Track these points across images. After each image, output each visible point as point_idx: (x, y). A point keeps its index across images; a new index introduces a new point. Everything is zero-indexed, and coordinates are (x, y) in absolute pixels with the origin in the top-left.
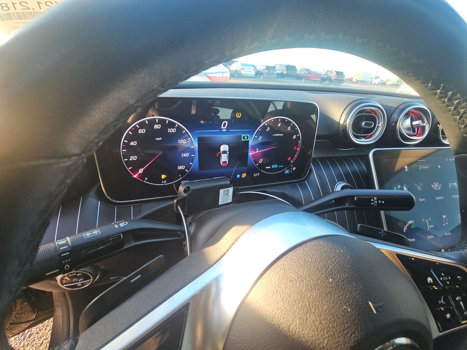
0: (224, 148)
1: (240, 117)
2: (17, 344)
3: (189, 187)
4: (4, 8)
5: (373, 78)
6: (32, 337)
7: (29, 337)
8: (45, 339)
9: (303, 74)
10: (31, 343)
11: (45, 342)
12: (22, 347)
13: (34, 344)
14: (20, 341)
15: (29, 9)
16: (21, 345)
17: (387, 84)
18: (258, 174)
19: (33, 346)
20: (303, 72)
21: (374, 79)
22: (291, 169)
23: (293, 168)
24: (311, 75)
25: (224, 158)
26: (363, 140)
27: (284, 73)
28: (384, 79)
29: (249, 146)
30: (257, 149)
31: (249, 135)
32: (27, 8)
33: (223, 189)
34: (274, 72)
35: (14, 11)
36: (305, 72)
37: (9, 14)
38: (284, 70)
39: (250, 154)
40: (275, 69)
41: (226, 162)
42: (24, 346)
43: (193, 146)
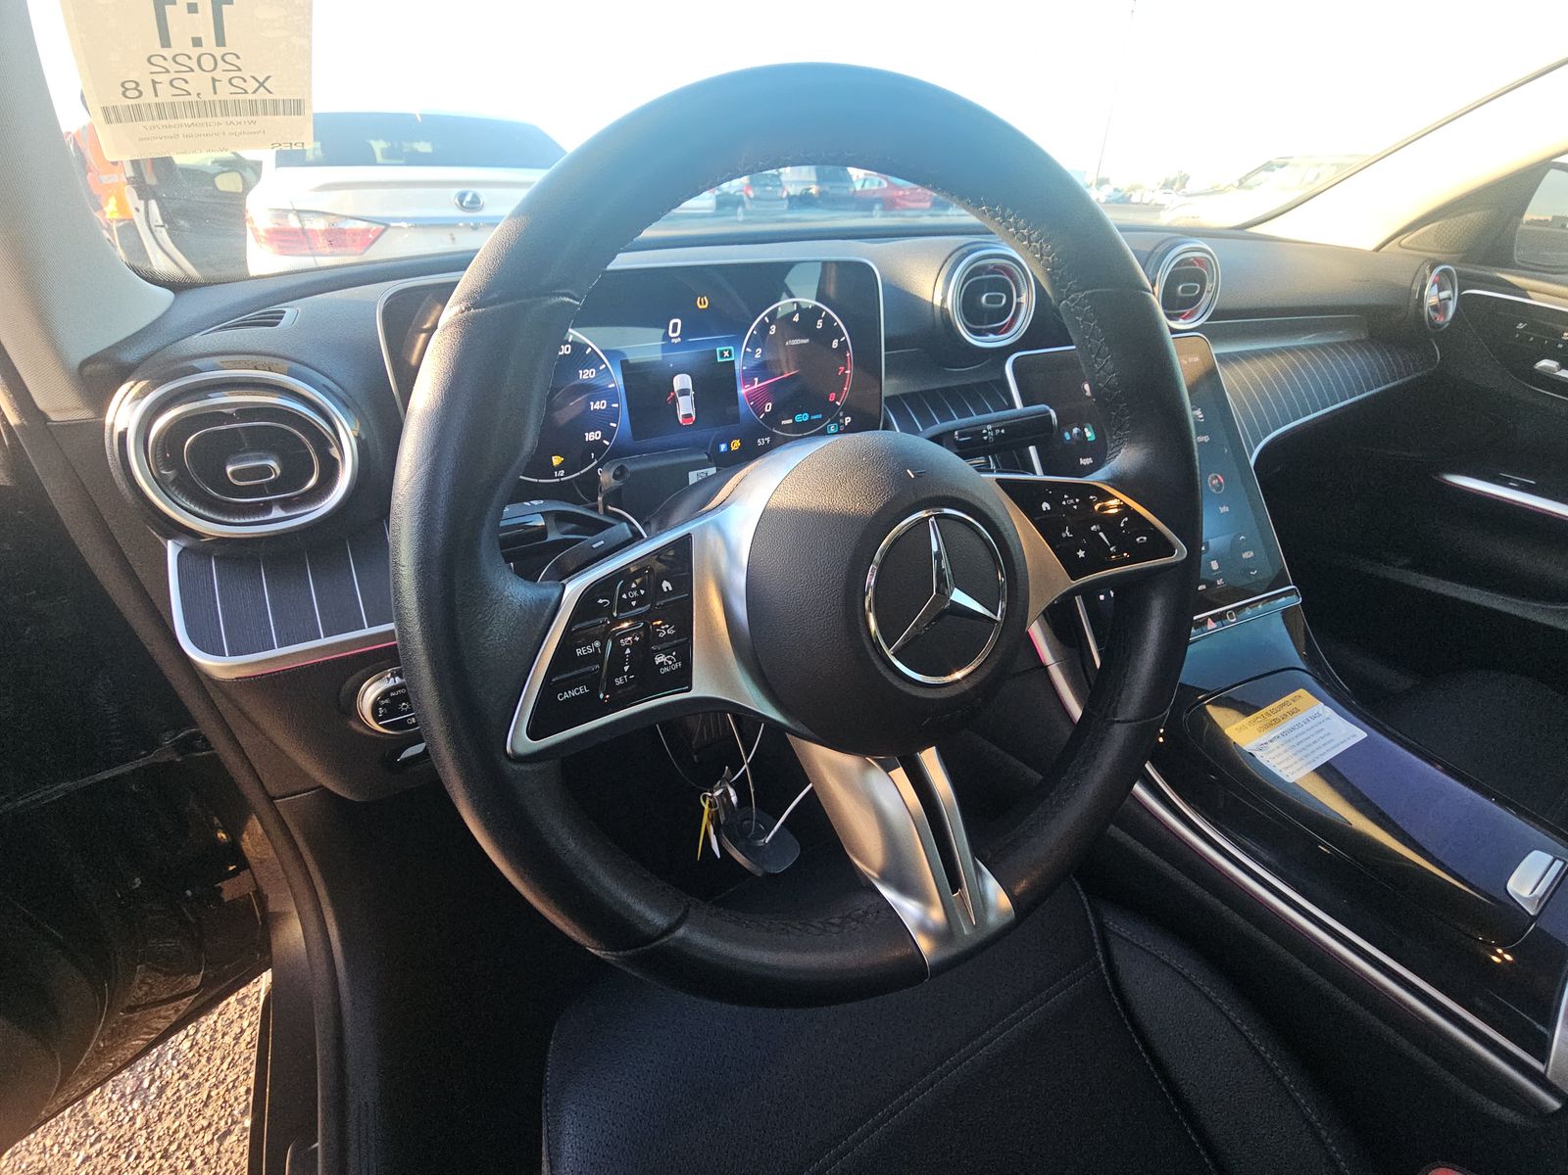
0: (682, 381)
1: (706, 306)
2: (120, 1127)
3: (622, 466)
4: (128, 93)
5: (1091, 185)
6: (169, 1092)
7: (159, 1096)
8: (216, 1086)
9: (874, 192)
10: (172, 1108)
11: (218, 1093)
12: (140, 1129)
13: (180, 1110)
14: (131, 1115)
15: (190, 94)
16: (138, 1125)
17: (1135, 199)
18: (768, 439)
19: (178, 1115)
20: (872, 184)
21: (1093, 187)
22: (841, 421)
23: (844, 418)
24: (901, 193)
25: (685, 407)
26: (992, 337)
27: (811, 191)
28: (1124, 186)
29: (737, 372)
30: (756, 379)
31: (731, 348)
32: (185, 93)
33: (696, 472)
34: (777, 192)
35: (153, 100)
36: (880, 183)
37: (138, 106)
38: (810, 182)
39: (742, 391)
40: (780, 181)
41: (690, 415)
42: (147, 1125)
43: (614, 382)
